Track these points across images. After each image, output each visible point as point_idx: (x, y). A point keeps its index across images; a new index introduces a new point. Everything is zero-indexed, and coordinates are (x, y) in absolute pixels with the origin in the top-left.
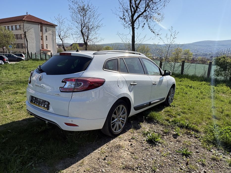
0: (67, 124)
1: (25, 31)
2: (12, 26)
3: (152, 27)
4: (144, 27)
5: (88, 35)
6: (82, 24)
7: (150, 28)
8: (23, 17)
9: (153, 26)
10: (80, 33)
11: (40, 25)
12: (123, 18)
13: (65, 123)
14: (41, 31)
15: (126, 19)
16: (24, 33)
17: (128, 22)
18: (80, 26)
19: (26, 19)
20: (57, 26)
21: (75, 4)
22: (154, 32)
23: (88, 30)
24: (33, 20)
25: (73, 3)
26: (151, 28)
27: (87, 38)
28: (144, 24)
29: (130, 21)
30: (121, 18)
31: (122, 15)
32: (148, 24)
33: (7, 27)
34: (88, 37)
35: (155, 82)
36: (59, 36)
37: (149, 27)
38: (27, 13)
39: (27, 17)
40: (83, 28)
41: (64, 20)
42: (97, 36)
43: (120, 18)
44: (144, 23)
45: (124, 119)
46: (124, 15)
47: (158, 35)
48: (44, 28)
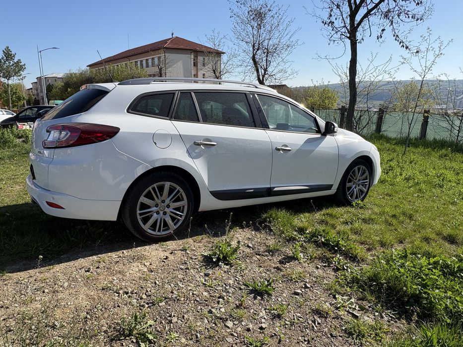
0: (51, 204)
1: (160, 67)
2: (141, 61)
3: (402, 35)
4: (381, 37)
5: (266, 66)
6: (254, 44)
7: (397, 39)
8: (165, 41)
9: (405, 33)
10: (251, 61)
11: (193, 53)
12: (330, 21)
13: (47, 202)
14: (194, 66)
15: (336, 24)
16: (158, 70)
17: (339, 29)
18: (251, 49)
19: (170, 46)
20: (224, 53)
21: (242, 6)
22: (407, 48)
23: (267, 56)
24: (182, 47)
25: (239, 4)
26: (401, 38)
27: (265, 72)
28: (383, 30)
29: (345, 26)
30: (326, 23)
31: (328, 16)
32: (394, 29)
33: (139, 62)
34: (265, 70)
35: (287, 146)
36: (214, 71)
37: (394, 36)
38: (173, 34)
39: (171, 42)
40: (257, 51)
41: (223, 40)
42: (287, 65)
43: (323, 22)
44: (382, 28)
45: (182, 212)
46: (331, 16)
47: (417, 52)
48: (200, 59)
